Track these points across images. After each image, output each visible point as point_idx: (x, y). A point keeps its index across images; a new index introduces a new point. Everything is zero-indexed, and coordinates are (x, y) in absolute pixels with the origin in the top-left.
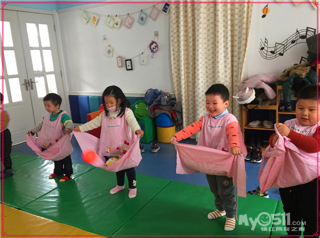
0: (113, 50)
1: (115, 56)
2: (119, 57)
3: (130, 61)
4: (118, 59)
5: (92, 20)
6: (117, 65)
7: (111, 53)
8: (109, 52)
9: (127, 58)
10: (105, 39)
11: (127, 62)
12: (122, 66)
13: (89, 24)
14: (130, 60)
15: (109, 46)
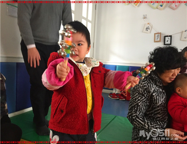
0: (152, 27)
1: (153, 32)
2: (158, 33)
3: (170, 38)
4: (156, 35)
6: (153, 41)
7: (149, 30)
8: (147, 29)
9: (166, 35)
10: (145, 18)
11: (166, 38)
12: (160, 41)
14: (171, 36)
15: (148, 24)
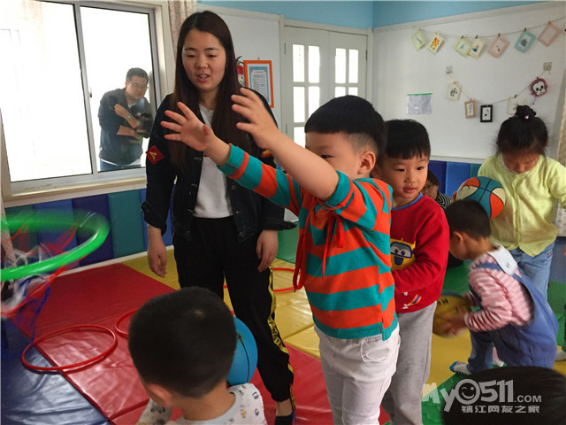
0: (461, 90)
1: (464, 99)
2: (471, 101)
3: (489, 109)
4: (468, 105)
5: (431, 43)
6: (464, 115)
7: (456, 95)
8: (453, 92)
9: (484, 104)
10: (448, 73)
11: (484, 109)
12: (474, 116)
13: (424, 49)
14: (491, 106)
15: (455, 83)
